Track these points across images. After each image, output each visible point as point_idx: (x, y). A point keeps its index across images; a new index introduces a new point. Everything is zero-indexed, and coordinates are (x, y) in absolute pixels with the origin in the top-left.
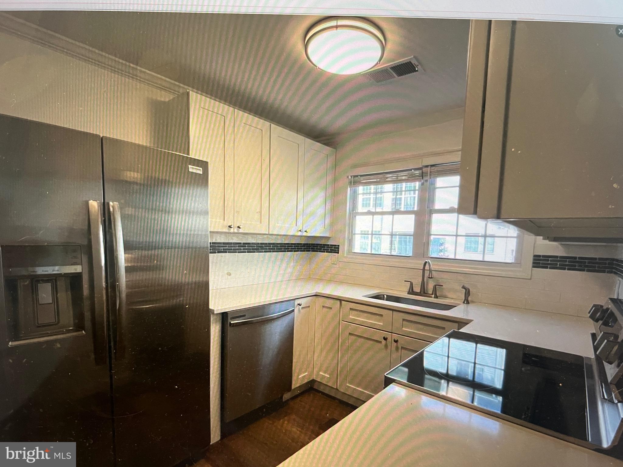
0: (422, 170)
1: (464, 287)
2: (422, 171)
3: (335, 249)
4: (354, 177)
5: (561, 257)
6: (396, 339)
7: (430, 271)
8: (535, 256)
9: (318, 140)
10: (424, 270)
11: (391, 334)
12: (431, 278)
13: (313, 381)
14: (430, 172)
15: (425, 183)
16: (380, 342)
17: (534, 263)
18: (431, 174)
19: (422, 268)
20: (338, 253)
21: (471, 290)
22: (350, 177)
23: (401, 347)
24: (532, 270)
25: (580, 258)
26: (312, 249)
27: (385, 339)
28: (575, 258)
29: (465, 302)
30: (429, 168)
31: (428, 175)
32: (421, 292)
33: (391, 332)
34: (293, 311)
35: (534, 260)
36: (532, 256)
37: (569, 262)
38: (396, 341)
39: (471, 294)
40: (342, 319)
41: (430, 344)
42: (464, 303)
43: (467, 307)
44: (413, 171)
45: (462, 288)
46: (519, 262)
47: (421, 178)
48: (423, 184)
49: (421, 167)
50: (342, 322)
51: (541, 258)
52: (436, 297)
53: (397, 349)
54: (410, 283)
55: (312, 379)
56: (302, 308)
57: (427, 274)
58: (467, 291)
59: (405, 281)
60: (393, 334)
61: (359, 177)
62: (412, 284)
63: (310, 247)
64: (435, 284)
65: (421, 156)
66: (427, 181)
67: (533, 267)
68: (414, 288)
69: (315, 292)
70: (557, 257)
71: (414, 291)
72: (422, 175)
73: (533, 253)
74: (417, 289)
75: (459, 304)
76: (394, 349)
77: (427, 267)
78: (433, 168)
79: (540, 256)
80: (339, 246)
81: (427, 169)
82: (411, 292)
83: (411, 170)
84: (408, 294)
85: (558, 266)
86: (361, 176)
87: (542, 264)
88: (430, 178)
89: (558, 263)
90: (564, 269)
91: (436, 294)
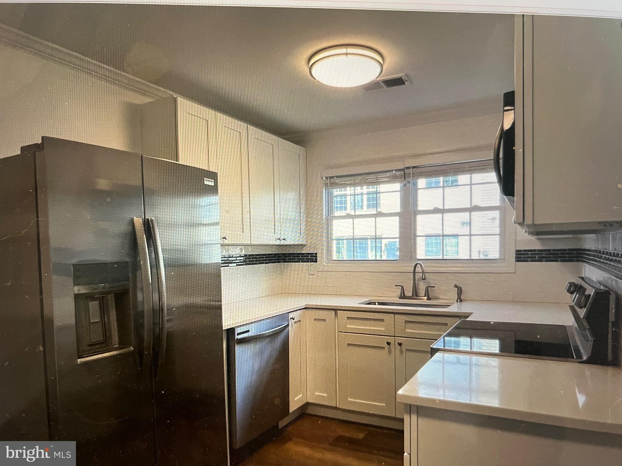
0: (404, 170)
1: (456, 286)
2: (404, 173)
3: (312, 258)
4: (330, 178)
5: (539, 250)
6: (400, 342)
7: (423, 272)
8: (517, 251)
9: (286, 137)
10: (414, 272)
11: (394, 337)
12: (424, 279)
13: (307, 404)
14: (413, 173)
15: (408, 185)
16: (383, 348)
17: (516, 258)
18: (414, 175)
19: (412, 271)
20: (316, 262)
21: (463, 289)
22: (324, 178)
23: (406, 349)
24: (515, 264)
25: (554, 250)
26: (283, 259)
27: (389, 344)
28: (550, 250)
29: (459, 301)
30: (411, 170)
31: (410, 177)
32: (413, 295)
33: (394, 335)
34: (288, 325)
35: (516, 254)
36: (514, 251)
37: (546, 254)
38: (400, 344)
39: (463, 293)
40: (338, 330)
41: (434, 342)
42: (457, 301)
43: (460, 305)
44: (394, 171)
45: (454, 287)
46: (503, 258)
47: (404, 179)
48: (405, 185)
49: (403, 168)
50: (338, 334)
51: (522, 252)
52: (429, 299)
53: (401, 351)
54: (400, 287)
55: (306, 401)
56: (295, 322)
57: (419, 276)
58: (459, 289)
59: (396, 286)
60: (396, 337)
61: (335, 178)
62: (402, 287)
63: (280, 257)
64: (426, 286)
65: (402, 158)
66: (409, 182)
67: (517, 261)
68: (405, 292)
69: (305, 304)
70: (535, 250)
71: (405, 295)
72: (405, 176)
73: (515, 248)
74: (409, 293)
75: (453, 304)
76: (398, 352)
77: (418, 269)
78: (414, 169)
79: (521, 251)
80: (316, 254)
81: (409, 170)
82: (403, 296)
83: (392, 171)
84: (400, 298)
85: (537, 259)
86: (337, 177)
87: (523, 258)
88: (413, 180)
89: (537, 256)
90: (542, 261)
91: (428, 296)
